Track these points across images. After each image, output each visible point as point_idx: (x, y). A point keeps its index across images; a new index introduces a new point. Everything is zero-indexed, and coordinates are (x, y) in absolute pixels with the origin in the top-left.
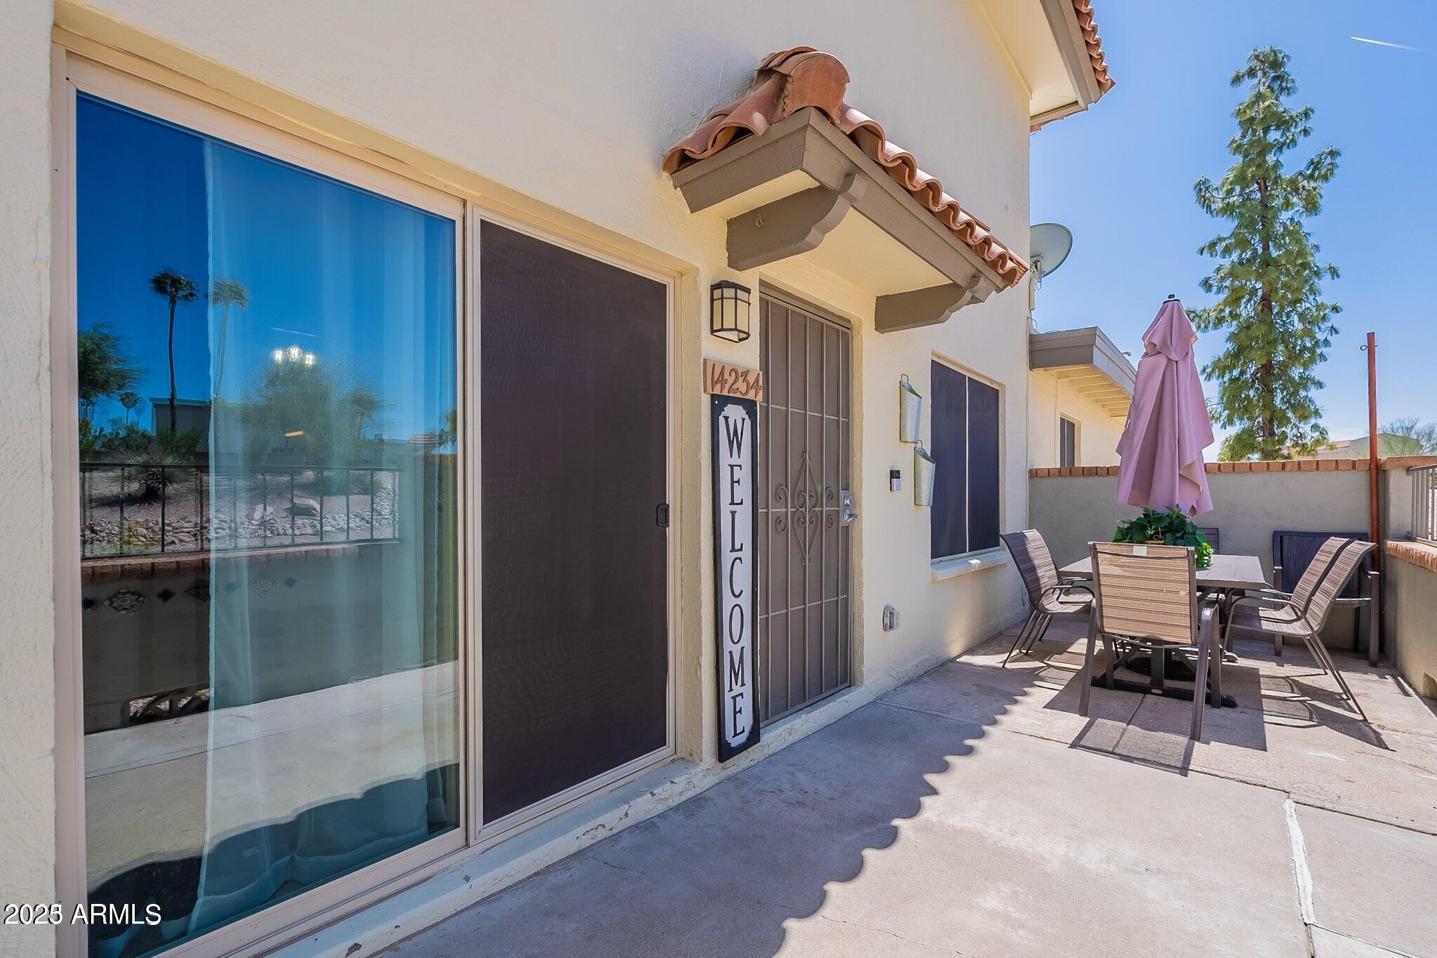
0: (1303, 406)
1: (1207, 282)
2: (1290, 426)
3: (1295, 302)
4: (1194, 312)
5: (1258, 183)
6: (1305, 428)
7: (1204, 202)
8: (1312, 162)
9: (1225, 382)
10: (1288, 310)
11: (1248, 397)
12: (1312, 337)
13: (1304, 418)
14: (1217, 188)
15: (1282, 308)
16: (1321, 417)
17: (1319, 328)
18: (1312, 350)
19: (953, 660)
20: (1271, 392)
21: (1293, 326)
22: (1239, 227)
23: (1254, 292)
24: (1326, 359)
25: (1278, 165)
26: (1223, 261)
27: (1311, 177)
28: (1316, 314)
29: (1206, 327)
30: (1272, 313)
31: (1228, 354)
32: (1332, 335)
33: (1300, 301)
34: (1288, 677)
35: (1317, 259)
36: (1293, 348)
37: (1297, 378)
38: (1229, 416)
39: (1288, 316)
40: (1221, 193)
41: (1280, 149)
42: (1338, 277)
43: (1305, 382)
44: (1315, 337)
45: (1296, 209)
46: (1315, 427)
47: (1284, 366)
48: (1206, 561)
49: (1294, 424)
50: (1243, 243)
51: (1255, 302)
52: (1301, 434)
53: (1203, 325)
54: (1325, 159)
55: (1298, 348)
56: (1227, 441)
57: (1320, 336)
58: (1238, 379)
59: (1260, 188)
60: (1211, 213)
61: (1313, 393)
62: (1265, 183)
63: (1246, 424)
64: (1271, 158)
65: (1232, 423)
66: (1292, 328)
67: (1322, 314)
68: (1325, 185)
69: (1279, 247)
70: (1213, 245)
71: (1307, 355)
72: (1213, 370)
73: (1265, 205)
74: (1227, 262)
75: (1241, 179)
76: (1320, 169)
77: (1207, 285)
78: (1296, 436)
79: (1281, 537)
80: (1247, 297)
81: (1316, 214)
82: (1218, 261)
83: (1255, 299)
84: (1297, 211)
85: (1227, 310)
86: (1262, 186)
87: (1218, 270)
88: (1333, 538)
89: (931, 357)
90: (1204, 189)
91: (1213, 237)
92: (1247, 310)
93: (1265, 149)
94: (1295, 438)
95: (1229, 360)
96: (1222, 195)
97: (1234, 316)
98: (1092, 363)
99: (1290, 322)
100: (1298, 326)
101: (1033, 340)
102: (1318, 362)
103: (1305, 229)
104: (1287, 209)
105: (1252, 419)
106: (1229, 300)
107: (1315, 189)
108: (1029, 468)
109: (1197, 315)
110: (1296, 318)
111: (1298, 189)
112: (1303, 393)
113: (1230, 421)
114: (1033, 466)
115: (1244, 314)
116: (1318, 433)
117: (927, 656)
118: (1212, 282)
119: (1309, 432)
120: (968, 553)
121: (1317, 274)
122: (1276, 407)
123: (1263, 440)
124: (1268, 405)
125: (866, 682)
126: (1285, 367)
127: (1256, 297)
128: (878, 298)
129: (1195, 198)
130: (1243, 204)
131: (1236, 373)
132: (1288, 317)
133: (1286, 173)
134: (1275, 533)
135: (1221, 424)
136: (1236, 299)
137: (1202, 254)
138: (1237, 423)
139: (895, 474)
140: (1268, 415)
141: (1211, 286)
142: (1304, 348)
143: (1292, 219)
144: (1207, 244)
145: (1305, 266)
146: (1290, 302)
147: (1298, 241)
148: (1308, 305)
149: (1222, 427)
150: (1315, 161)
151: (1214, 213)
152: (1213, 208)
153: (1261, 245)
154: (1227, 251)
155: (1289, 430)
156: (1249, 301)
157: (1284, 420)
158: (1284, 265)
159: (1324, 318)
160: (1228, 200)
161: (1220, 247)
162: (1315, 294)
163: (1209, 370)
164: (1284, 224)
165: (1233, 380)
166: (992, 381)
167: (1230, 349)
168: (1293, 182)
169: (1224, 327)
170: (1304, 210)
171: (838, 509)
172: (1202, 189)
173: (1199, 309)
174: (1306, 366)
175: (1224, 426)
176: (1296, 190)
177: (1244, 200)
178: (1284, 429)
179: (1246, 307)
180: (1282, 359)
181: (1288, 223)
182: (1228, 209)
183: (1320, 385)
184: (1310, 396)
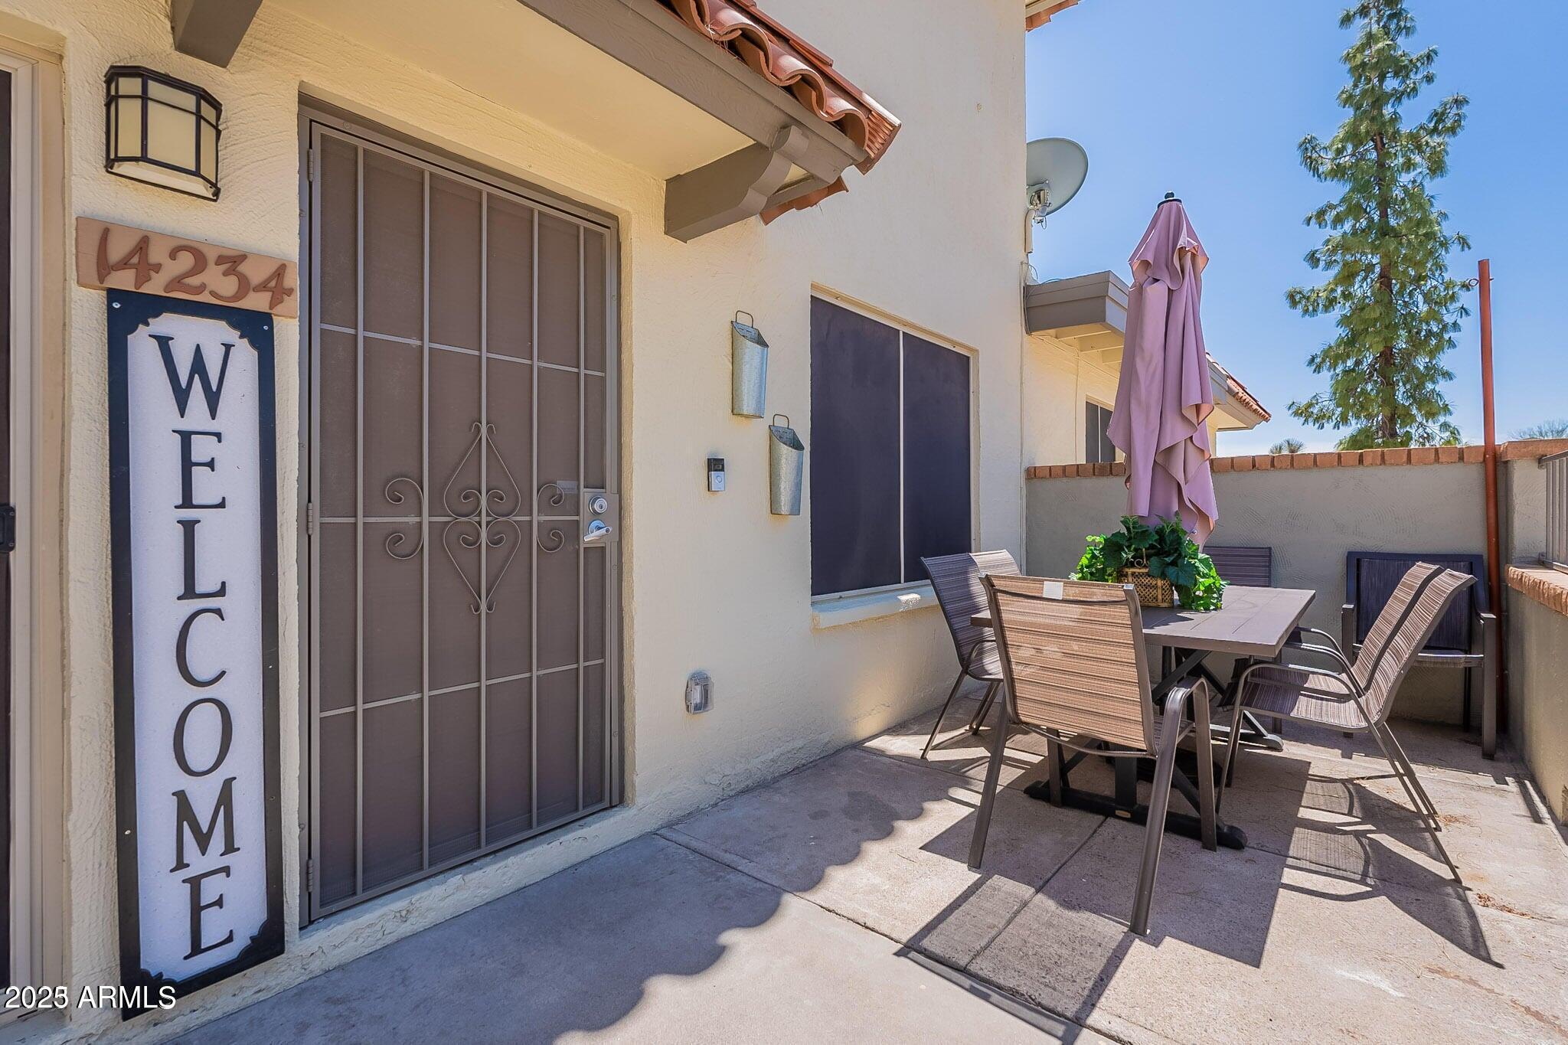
0: (1429, 401)
1: (1313, 254)
2: (1415, 425)
3: (1420, 278)
4: (1300, 293)
5: (1373, 140)
6: (1433, 427)
7: (1311, 164)
8: (1436, 114)
9: (1338, 374)
10: (1411, 289)
11: (1364, 392)
12: (1441, 321)
13: (1431, 415)
14: (1324, 148)
15: (1403, 287)
16: (1451, 414)
17: (1448, 311)
18: (1439, 336)
19: (858, 745)
20: (1391, 385)
21: (1417, 307)
22: (1352, 190)
23: (1370, 268)
24: (1454, 346)
25: (1395, 118)
26: (1333, 233)
27: (1435, 131)
28: (1442, 294)
29: (1314, 310)
30: (1392, 293)
31: (1341, 342)
32: (1461, 317)
33: (1425, 278)
34: (1351, 780)
35: (1443, 228)
36: (1418, 333)
37: (1422, 368)
38: (1342, 413)
39: (1411, 294)
40: (1329, 153)
41: (1399, 99)
42: (1469, 248)
43: (1433, 373)
44: (1442, 320)
45: (1419, 170)
46: (1445, 426)
47: (1407, 354)
48: (1215, 601)
49: (1420, 423)
50: (1355, 210)
51: (1372, 281)
52: (1428, 434)
53: (1311, 308)
54: (1451, 108)
55: (1423, 333)
56: (1341, 443)
57: (1449, 319)
58: (1353, 370)
59: (1376, 146)
60: (1319, 176)
61: (1442, 386)
62: (1382, 139)
63: (1363, 423)
64: (1388, 111)
65: (1346, 422)
66: (1416, 309)
67: (1451, 293)
68: (1452, 139)
69: (1398, 214)
70: (1321, 214)
71: (1434, 342)
72: (1324, 361)
73: (1381, 165)
74: (1337, 234)
75: (1353, 136)
76: (1443, 122)
77: (1313, 259)
78: (1421, 436)
79: (1358, 560)
80: (1363, 274)
81: (1442, 176)
82: (1328, 232)
83: (1372, 276)
84: (1420, 173)
85: (1339, 290)
86: (1379, 143)
87: (1328, 241)
88: (1419, 563)
89: (809, 293)
90: (1310, 148)
91: (1322, 204)
92: (1361, 288)
93: (1379, 100)
94: (1421, 440)
95: (1342, 348)
96: (1331, 155)
97: (1347, 296)
98: (1105, 321)
99: (1413, 302)
100: (1423, 308)
101: (1029, 292)
102: (1445, 350)
103: (1428, 192)
104: (1408, 170)
105: (1369, 417)
106: (1341, 276)
107: (1440, 145)
108: (1026, 465)
109: (1304, 297)
110: (1420, 299)
111: (1421, 145)
112: (1430, 386)
113: (1344, 420)
114: (1034, 463)
115: (1359, 293)
116: (1448, 433)
117: (799, 743)
118: (1319, 256)
119: (1438, 432)
120: (903, 585)
121: (1444, 245)
122: (1399, 404)
123: (1383, 442)
124: (1389, 401)
125: (640, 801)
126: (1408, 356)
127: (1372, 274)
128: (668, 181)
129: (1299, 159)
130: (1356, 164)
131: (1350, 363)
132: (1411, 297)
133: (1405, 128)
134: (1351, 555)
135: (1334, 422)
136: (1348, 276)
137: (1308, 225)
138: (1352, 422)
139: (715, 464)
140: (1387, 411)
141: (1318, 260)
142: (1430, 333)
143: (1414, 182)
144: (1315, 213)
145: (1431, 236)
146: (1414, 280)
147: (1421, 207)
148: (1434, 283)
149: (1334, 428)
150: (1440, 110)
151: (1323, 176)
152: (1320, 171)
153: (1378, 213)
154: (1338, 220)
155: (1414, 430)
156: (1365, 279)
157: (1408, 418)
158: (1406, 235)
159: (1453, 298)
160: (1338, 161)
161: (1330, 216)
162: (1441, 269)
163: (1318, 360)
164: (1405, 188)
165: (1346, 371)
166: (955, 343)
167: (1343, 335)
168: (1414, 137)
169: (1337, 310)
170: (1428, 171)
171: (576, 518)
172: (1308, 151)
173: (1306, 289)
174: (1432, 354)
175: (1337, 426)
176: (1419, 148)
177: (1357, 160)
178: (1408, 429)
179: (1361, 286)
180: (1404, 346)
181: (1410, 186)
182: (1338, 172)
183: (1448, 375)
184: (1437, 389)
